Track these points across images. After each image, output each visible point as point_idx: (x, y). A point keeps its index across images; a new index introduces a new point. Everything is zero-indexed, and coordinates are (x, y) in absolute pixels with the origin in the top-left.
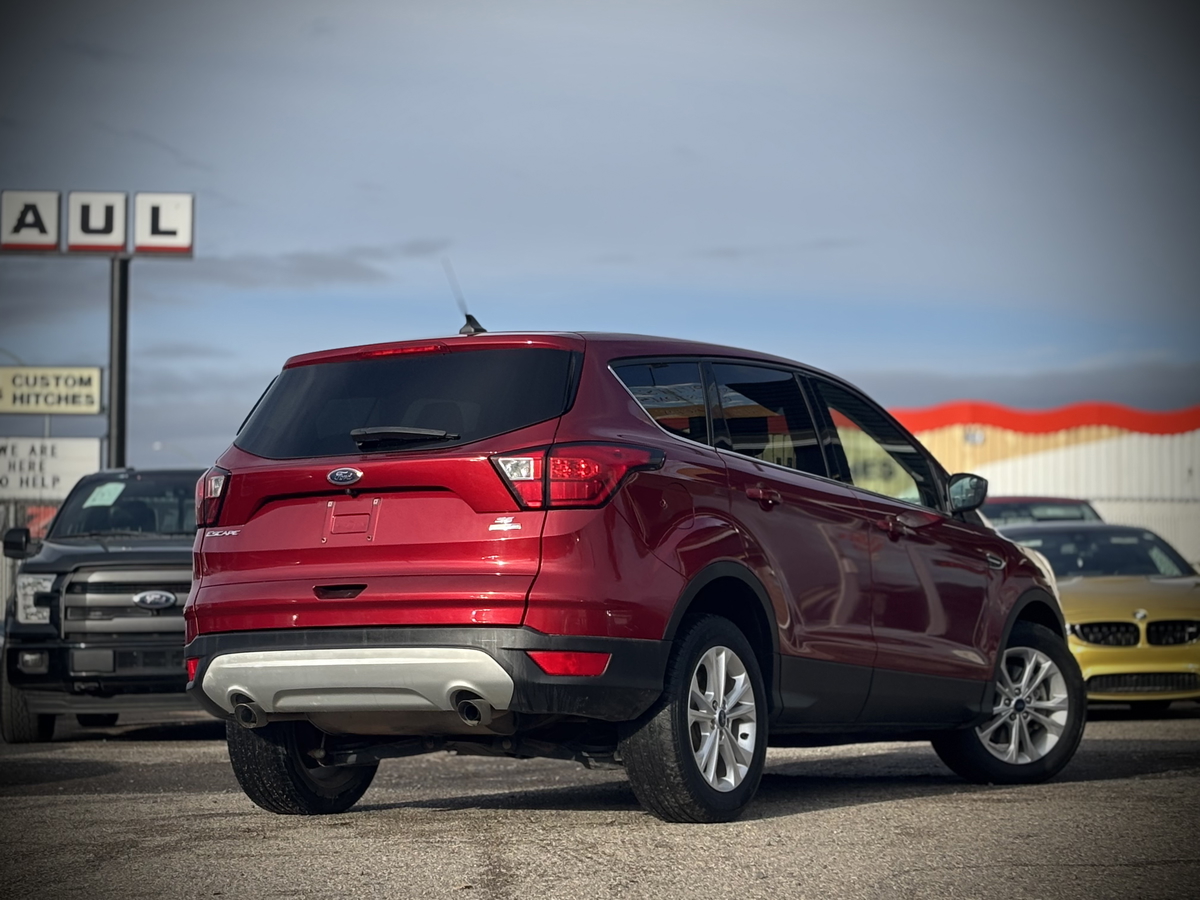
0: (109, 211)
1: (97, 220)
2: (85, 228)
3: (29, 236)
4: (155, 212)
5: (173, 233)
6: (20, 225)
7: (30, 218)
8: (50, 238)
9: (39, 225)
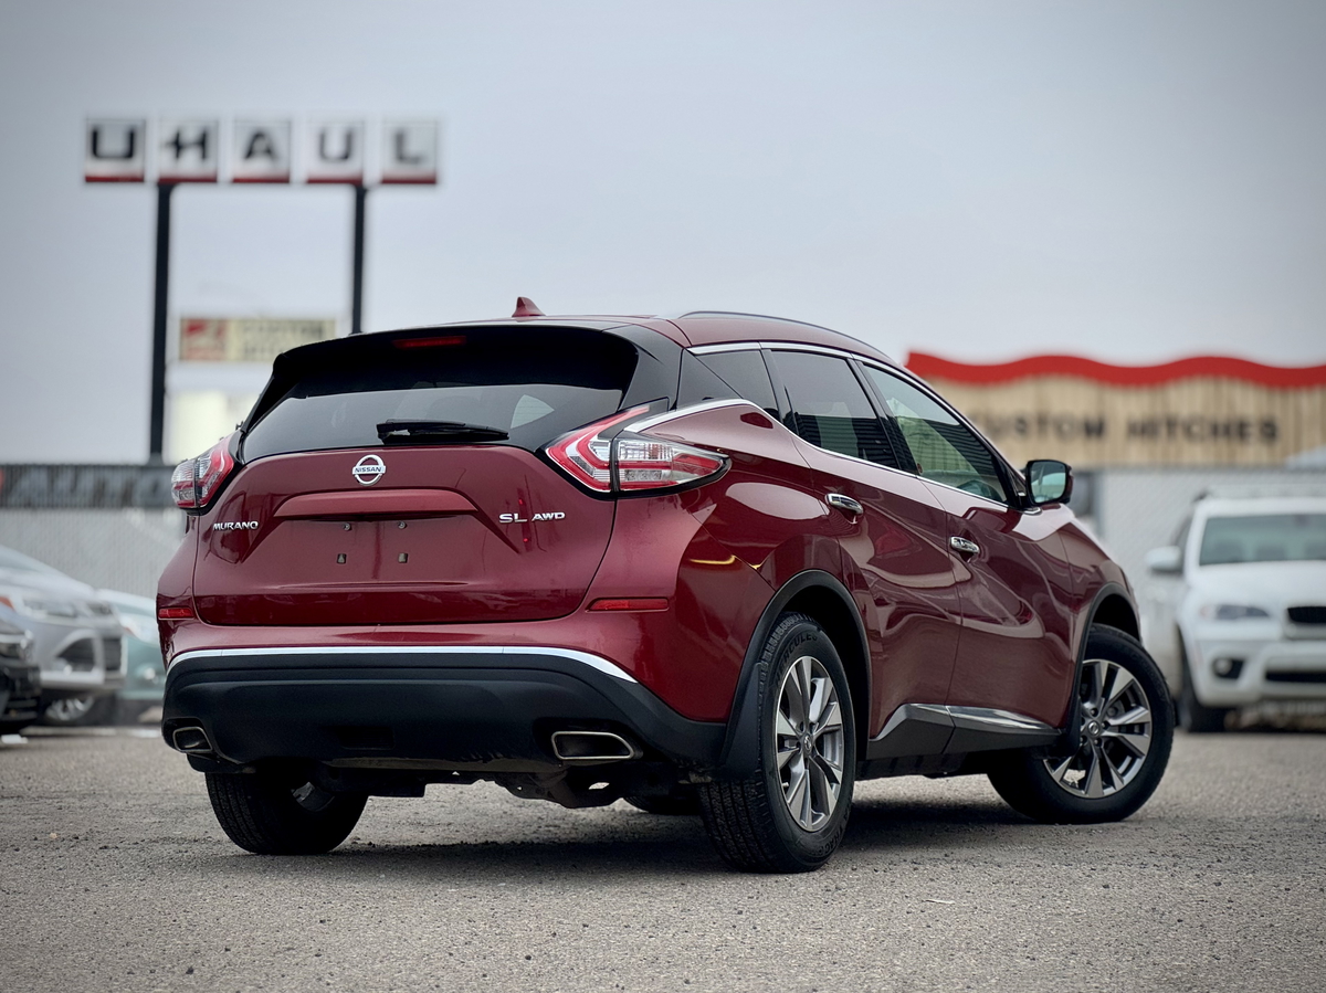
0: (349, 138)
2: (323, 156)
3: (259, 166)
4: (400, 139)
5: (416, 160)
8: (280, 168)
9: (269, 152)
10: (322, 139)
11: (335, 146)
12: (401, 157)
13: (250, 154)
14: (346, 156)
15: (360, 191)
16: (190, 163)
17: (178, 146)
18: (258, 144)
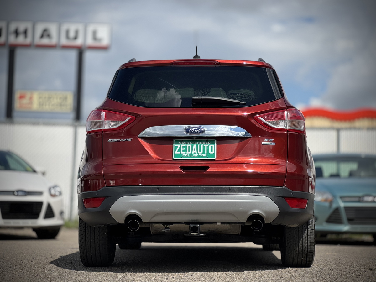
3: (45, 41)
4: (95, 32)
5: (100, 40)
8: (54, 41)
9: (49, 36)
10: (67, 32)
11: (72, 34)
12: (95, 38)
13: (42, 36)
14: (76, 38)
15: (81, 52)
16: (21, 39)
17: (17, 33)
18: (45, 34)
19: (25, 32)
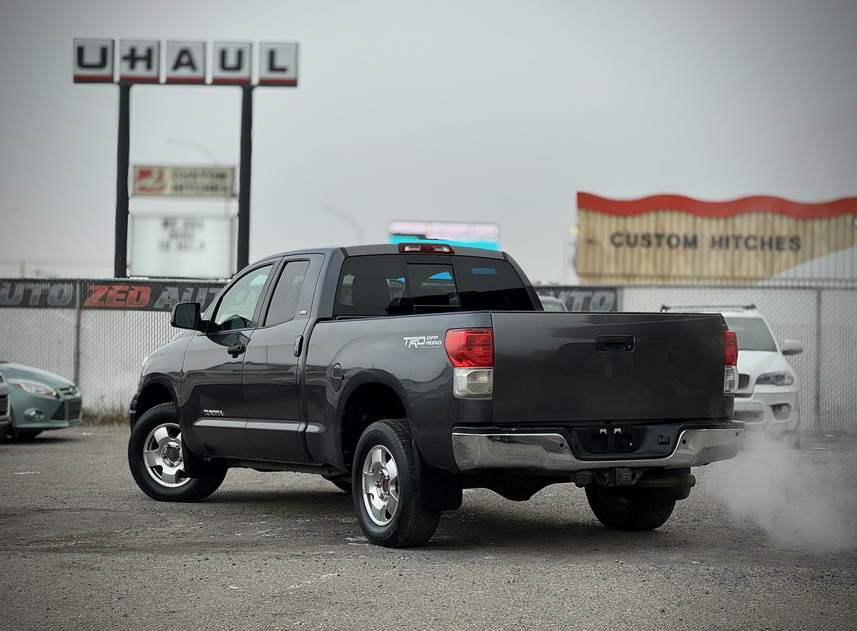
0: (240, 54)
1: (231, 61)
2: (223, 66)
3: (184, 72)
4: (272, 55)
5: (283, 70)
6: (178, 65)
7: (185, 59)
8: (198, 74)
9: (191, 64)
10: (223, 54)
12: (272, 68)
14: (238, 67)
15: (248, 89)
16: (140, 70)
17: (132, 58)
18: (183, 59)
19: (148, 58)
